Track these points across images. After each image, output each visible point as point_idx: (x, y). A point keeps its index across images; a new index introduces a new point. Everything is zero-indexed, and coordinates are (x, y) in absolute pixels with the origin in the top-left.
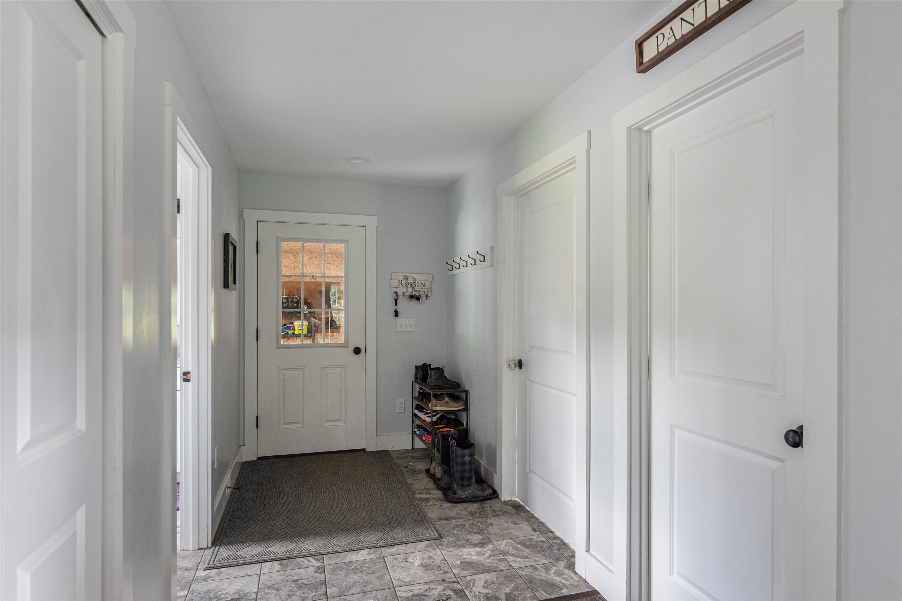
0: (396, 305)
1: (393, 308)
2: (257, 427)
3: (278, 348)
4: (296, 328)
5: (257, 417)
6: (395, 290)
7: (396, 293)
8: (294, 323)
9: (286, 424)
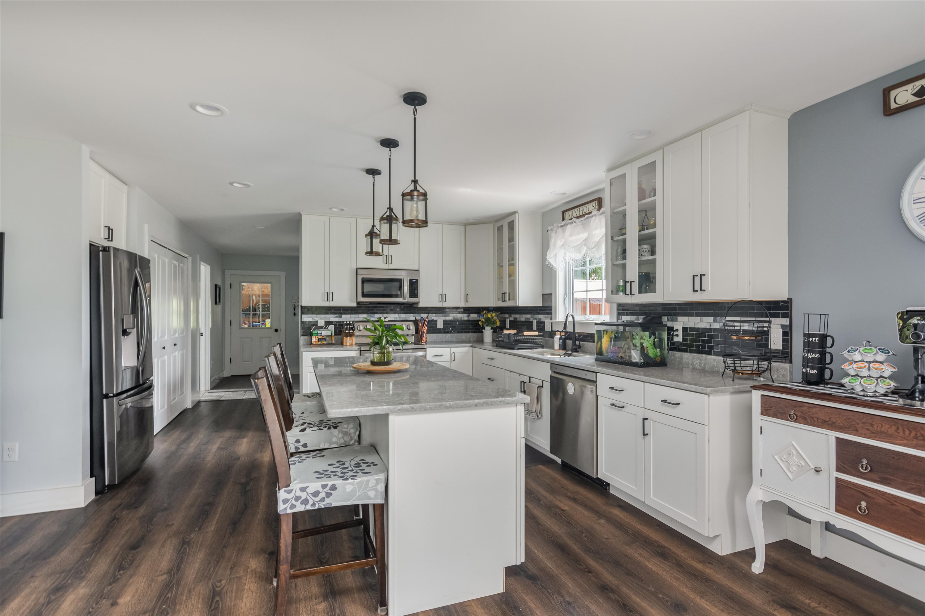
0: (294, 310)
1: (293, 312)
2: (231, 362)
3: (240, 329)
4: (267, 324)
5: (231, 358)
6: (294, 304)
7: (294, 305)
8: (266, 321)
9: (244, 361)
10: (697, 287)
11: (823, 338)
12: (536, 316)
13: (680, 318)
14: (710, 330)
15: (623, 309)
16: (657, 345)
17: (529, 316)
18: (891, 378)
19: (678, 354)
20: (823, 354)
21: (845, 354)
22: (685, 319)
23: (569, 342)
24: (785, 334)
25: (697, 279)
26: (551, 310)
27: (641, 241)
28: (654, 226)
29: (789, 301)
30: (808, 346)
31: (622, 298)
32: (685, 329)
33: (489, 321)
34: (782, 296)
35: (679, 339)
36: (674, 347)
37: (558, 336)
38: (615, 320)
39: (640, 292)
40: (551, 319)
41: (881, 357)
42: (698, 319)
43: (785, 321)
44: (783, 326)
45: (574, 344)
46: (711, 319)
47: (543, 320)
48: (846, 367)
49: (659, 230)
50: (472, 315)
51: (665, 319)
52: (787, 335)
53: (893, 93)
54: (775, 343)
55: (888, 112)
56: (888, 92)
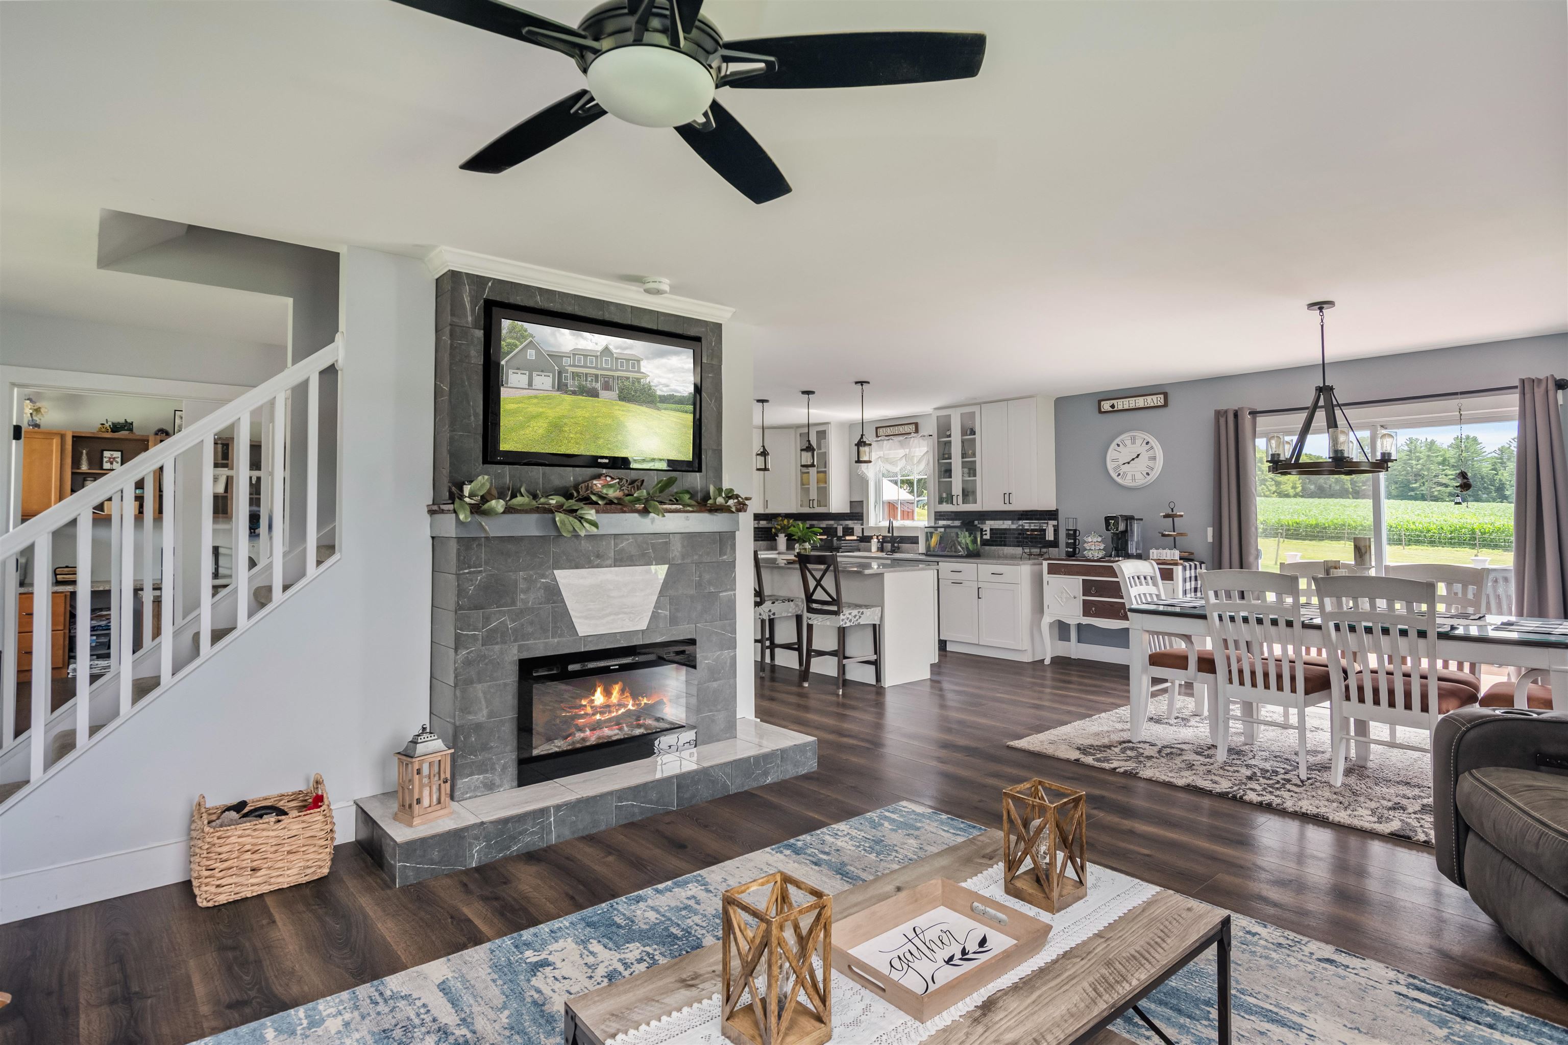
10: (1007, 501)
11: (1075, 531)
12: (841, 522)
13: (988, 522)
14: (1010, 529)
15: (939, 516)
16: (974, 541)
17: (832, 522)
18: (1103, 550)
19: (987, 548)
20: (1075, 540)
21: (1085, 539)
22: (992, 522)
23: (888, 546)
24: (1055, 530)
25: (1007, 496)
26: (862, 516)
27: (964, 464)
28: (974, 455)
29: (1057, 510)
30: (1068, 536)
31: (946, 507)
32: (991, 530)
33: (784, 529)
34: (1053, 507)
35: (987, 537)
36: (985, 543)
37: (875, 540)
38: (933, 525)
39: (963, 503)
40: (862, 524)
41: (1100, 539)
42: (1001, 522)
43: (1055, 523)
44: (1054, 526)
45: (893, 546)
46: (1010, 522)
47: (851, 526)
48: (1086, 545)
49: (978, 459)
50: (762, 522)
51: (976, 522)
52: (1056, 531)
53: (1102, 403)
54: (1050, 536)
55: (1100, 412)
56: (1100, 402)
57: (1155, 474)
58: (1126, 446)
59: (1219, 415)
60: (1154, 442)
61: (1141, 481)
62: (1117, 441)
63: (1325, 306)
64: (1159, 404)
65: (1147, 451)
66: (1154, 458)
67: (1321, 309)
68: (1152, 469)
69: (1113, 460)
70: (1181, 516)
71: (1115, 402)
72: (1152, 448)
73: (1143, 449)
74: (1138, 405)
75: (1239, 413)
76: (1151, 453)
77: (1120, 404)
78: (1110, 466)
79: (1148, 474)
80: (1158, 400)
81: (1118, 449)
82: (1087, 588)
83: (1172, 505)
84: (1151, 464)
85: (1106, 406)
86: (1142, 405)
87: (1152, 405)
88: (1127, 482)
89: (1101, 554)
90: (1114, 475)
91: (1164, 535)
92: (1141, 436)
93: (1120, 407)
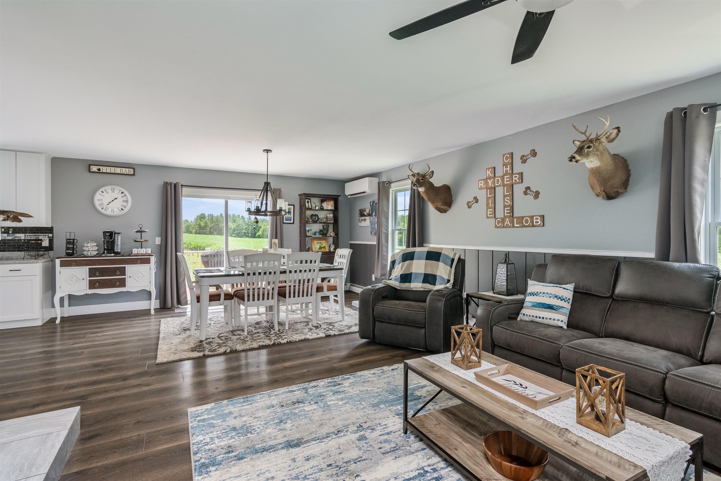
11: (73, 240)
20: (74, 245)
21: (83, 244)
24: (51, 240)
29: (52, 228)
34: (48, 225)
41: (95, 244)
43: (50, 235)
44: (49, 237)
48: (84, 248)
53: (91, 167)
54: (46, 243)
55: (90, 171)
56: (90, 166)
57: (126, 210)
58: (108, 193)
59: (166, 184)
60: (126, 192)
61: (117, 212)
62: (103, 189)
63: (269, 152)
64: (130, 173)
65: (122, 197)
66: (127, 201)
67: (267, 152)
68: (125, 207)
69: (98, 200)
70: (146, 232)
71: (101, 167)
72: (125, 195)
73: (120, 196)
74: (116, 172)
75: (177, 185)
76: (125, 198)
77: (104, 169)
78: (97, 203)
79: (122, 209)
80: (131, 171)
81: (102, 194)
82: (92, 273)
83: (141, 226)
84: (125, 204)
85: (94, 169)
86: (119, 172)
87: (126, 173)
88: (109, 212)
89: (95, 253)
90: (99, 208)
91: (135, 241)
92: (118, 189)
93: (104, 171)
